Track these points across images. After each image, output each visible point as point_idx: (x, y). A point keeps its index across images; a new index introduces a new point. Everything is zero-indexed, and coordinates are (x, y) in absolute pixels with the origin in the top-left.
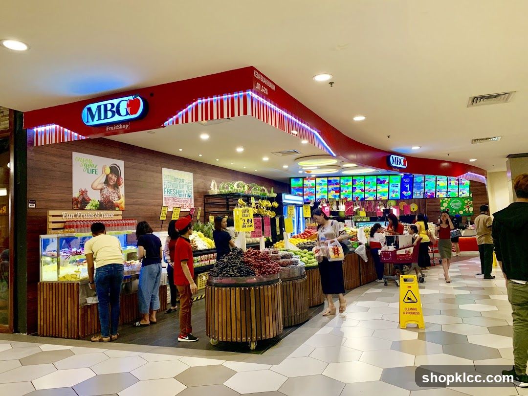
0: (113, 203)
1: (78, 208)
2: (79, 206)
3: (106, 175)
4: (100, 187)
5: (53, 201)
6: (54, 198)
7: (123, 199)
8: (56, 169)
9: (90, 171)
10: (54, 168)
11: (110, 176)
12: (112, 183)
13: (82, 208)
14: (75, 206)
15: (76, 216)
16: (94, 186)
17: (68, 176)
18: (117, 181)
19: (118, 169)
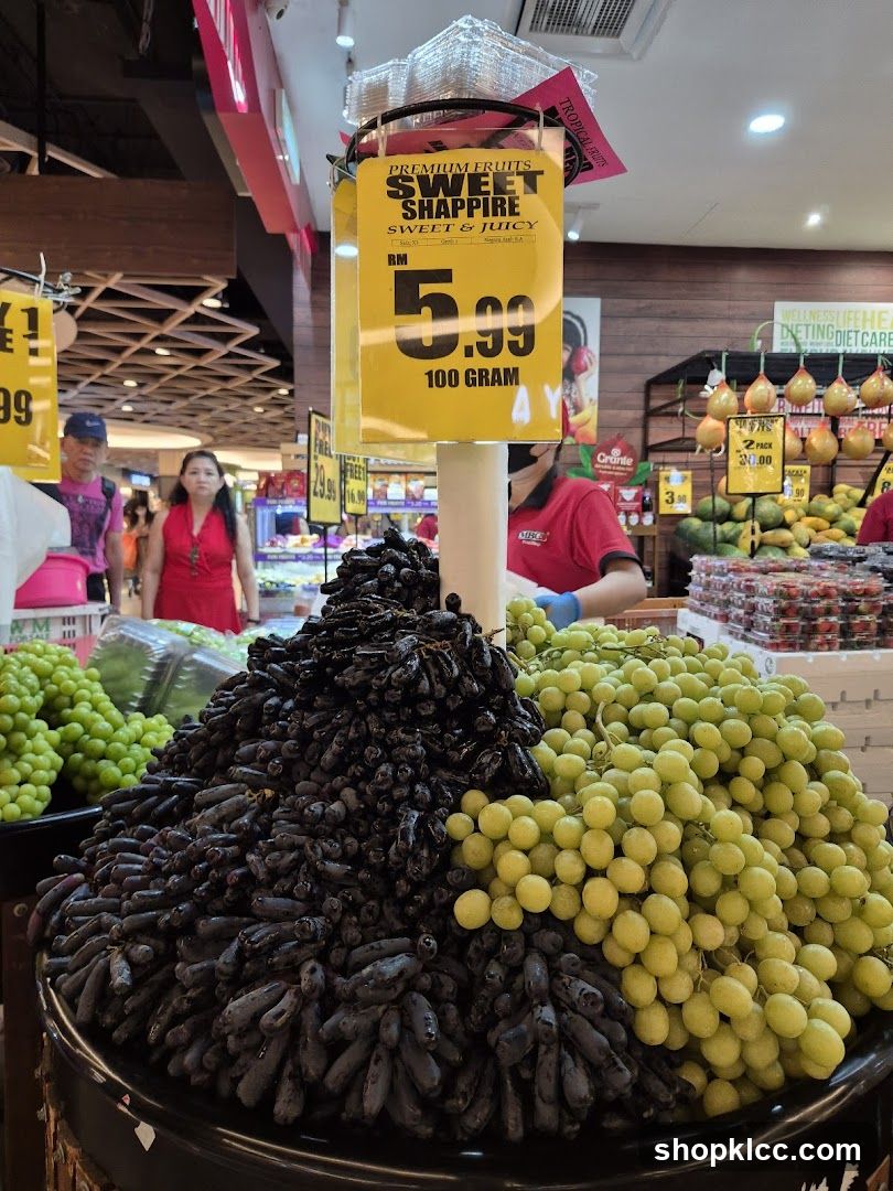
18: (571, 359)
19: (578, 325)
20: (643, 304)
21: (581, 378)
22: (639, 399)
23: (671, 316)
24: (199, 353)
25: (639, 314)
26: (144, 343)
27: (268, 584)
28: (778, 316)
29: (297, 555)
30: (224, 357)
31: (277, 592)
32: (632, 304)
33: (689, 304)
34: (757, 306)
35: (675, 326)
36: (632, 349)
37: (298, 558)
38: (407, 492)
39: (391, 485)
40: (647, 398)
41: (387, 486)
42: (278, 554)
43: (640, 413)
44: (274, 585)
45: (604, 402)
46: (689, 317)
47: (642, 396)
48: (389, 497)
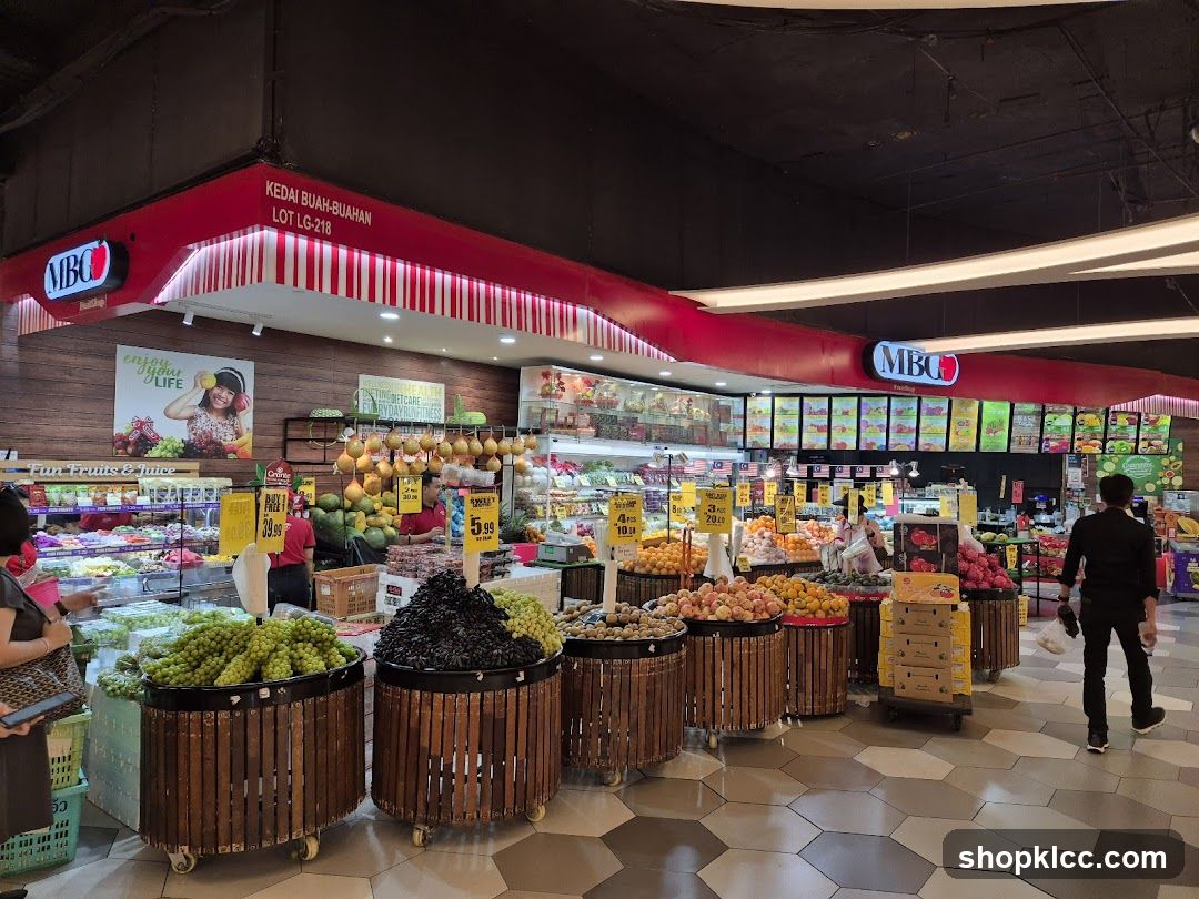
0: (220, 444)
1: (128, 454)
2: (130, 450)
3: (204, 391)
4: (187, 413)
6: (65, 436)
7: (247, 437)
8: (73, 378)
9: (161, 383)
10: (67, 377)
11: (217, 391)
12: (219, 405)
13: (138, 456)
14: (121, 452)
15: (65, 471)
16: (172, 411)
17: (106, 392)
18: (234, 400)
19: (239, 378)
20: (282, 368)
21: (241, 414)
22: (280, 429)
23: (301, 378)
25: (279, 374)
28: (361, 385)
32: (276, 367)
33: (309, 370)
34: (349, 376)
35: (302, 384)
36: (275, 397)
38: (123, 499)
39: (108, 495)
40: (285, 430)
41: (105, 495)
43: (281, 439)
45: (257, 431)
46: (309, 378)
47: (281, 428)
48: (109, 504)
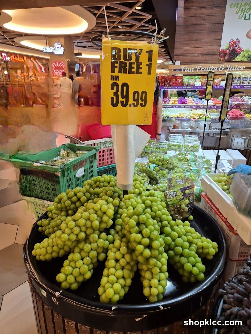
1: (225, 60)
2: (226, 58)
5: (198, 55)
6: (199, 53)
8: (205, 22)
10: (203, 21)
13: (230, 61)
14: (222, 59)
15: (195, 69)
17: (218, 27)
24: (131, 26)
26: (115, 25)
27: (164, 117)
29: (172, 106)
30: (140, 27)
31: (167, 120)
37: (173, 107)
42: (166, 106)
44: (166, 118)
